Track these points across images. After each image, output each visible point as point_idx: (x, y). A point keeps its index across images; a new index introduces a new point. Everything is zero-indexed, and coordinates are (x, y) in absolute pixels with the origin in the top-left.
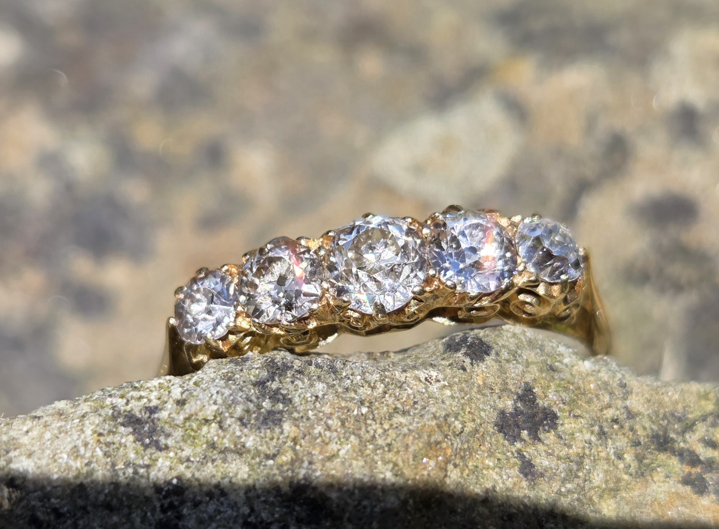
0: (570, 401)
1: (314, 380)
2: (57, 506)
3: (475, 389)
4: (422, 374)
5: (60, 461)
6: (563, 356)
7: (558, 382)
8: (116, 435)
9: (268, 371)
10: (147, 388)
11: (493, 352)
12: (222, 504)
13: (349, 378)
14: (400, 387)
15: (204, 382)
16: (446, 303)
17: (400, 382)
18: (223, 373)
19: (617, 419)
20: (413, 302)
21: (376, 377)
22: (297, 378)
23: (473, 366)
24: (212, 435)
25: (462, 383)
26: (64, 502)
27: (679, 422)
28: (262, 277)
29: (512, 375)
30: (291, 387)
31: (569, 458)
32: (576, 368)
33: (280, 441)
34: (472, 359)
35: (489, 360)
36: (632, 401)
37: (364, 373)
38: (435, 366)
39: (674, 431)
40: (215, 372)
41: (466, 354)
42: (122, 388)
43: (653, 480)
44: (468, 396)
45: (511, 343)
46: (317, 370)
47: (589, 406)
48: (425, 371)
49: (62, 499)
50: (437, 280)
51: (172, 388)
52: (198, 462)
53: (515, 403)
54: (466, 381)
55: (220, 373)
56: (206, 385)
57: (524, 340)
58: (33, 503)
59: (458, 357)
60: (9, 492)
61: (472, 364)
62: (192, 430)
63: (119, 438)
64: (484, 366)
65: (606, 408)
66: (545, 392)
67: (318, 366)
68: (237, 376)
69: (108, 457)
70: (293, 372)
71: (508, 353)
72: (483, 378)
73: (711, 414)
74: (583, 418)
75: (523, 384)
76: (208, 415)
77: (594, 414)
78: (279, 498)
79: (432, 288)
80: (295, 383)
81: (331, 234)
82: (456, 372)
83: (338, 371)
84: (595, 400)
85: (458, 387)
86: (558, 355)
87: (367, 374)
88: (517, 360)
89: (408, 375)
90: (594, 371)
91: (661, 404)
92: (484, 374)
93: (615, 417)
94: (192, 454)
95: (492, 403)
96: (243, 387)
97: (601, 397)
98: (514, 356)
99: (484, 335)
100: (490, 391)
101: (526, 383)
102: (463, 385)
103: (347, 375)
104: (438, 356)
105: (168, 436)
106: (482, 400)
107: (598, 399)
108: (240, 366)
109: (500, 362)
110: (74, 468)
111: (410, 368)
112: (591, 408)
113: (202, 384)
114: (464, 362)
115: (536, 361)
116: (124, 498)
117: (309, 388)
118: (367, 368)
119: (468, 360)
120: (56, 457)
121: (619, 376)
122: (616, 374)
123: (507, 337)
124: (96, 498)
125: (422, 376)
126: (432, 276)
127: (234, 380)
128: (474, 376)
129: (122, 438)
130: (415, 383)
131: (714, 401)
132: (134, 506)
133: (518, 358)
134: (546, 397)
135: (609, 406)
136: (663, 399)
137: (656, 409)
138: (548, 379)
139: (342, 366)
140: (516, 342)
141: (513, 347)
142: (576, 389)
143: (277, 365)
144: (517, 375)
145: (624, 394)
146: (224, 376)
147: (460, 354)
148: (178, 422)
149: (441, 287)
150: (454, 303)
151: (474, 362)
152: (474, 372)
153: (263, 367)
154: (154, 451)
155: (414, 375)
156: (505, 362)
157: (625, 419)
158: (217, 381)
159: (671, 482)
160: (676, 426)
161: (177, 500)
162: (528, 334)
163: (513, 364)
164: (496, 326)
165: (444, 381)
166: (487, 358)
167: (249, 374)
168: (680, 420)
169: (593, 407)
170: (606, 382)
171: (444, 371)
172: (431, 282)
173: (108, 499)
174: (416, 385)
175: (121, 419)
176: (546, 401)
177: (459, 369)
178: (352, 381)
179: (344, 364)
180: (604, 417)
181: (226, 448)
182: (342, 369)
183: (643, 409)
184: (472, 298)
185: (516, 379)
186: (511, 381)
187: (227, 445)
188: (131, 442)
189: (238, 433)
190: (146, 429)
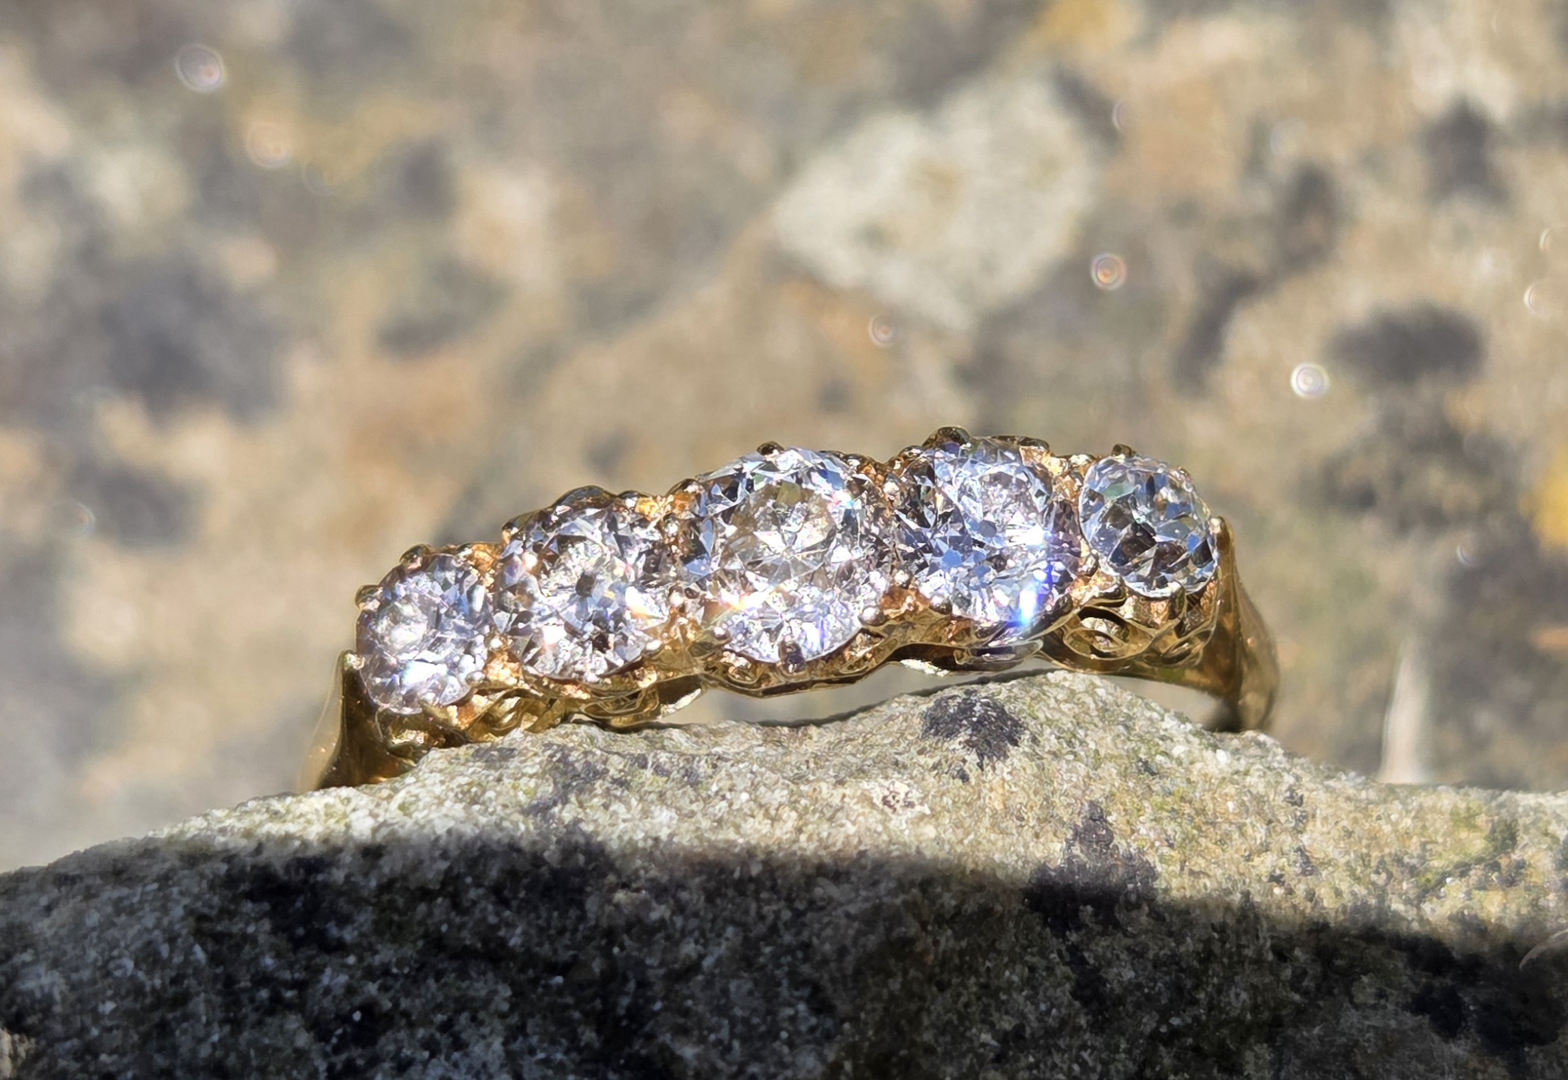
0: (1184, 840)
1: (652, 802)
2: (113, 1069)
3: (987, 821)
4: (878, 789)
5: (118, 973)
6: (1172, 740)
7: (1159, 799)
8: (236, 919)
9: (555, 783)
10: (301, 815)
11: (1026, 737)
12: (456, 1065)
13: (724, 798)
14: (831, 819)
15: (421, 804)
16: (929, 638)
17: (831, 807)
18: (460, 786)
19: (1281, 876)
20: (860, 638)
21: (780, 795)
22: (616, 797)
23: (982, 770)
24: (436, 920)
25: (960, 808)
26: (126, 1060)
27: (1412, 877)
28: (544, 576)
29: (1065, 786)
30: (603, 818)
31: (1177, 964)
32: (1198, 765)
33: (579, 936)
34: (981, 755)
35: (1017, 756)
36: (1315, 835)
37: (755, 787)
38: (905, 767)
39: (1400, 896)
40: (442, 782)
41: (969, 744)
42: (246, 812)
43: (1352, 1002)
44: (972, 837)
45: (1063, 713)
46: (658, 778)
47: (1223, 850)
48: (882, 781)
49: (123, 1054)
50: (913, 593)
51: (353, 816)
52: (407, 976)
53: (1069, 846)
54: (968, 804)
55: (453, 785)
56: (425, 812)
57: (1092, 706)
58: (62, 1063)
59: (954, 750)
60: (13, 1042)
61: (981, 766)
62: (397, 910)
63: (241, 925)
64: (1006, 770)
65: (1259, 853)
66: (1132, 820)
67: (659, 770)
68: (490, 794)
69: (217, 966)
70: (607, 785)
71: (1058, 738)
72: (1003, 795)
73: (1479, 860)
74: (1209, 876)
75: (1086, 807)
76: (430, 881)
77: (1234, 868)
78: (574, 1055)
79: (903, 610)
80: (612, 808)
81: (691, 489)
82: (948, 783)
83: (701, 782)
84: (1236, 836)
85: (951, 818)
86: (1163, 738)
87: (762, 789)
88: (1075, 754)
89: (848, 792)
90: (1237, 772)
91: (1374, 838)
92: (1007, 787)
93: (1278, 872)
94: (394, 960)
95: (1022, 850)
96: (502, 819)
97: (1250, 831)
98: (1069, 743)
99: (1009, 697)
100: (1019, 823)
101: (1093, 805)
102: (962, 813)
103: (720, 789)
104: (910, 744)
105: (344, 920)
106: (1000, 843)
107: (1243, 834)
108: (496, 769)
109: (1041, 758)
110: (148, 989)
111: (851, 775)
112: (1227, 855)
113: (416, 810)
114: (964, 761)
115: (1115, 752)
116: (252, 1053)
117: (640, 819)
118: (762, 775)
119: (972, 757)
120: (112, 965)
121: (1289, 779)
122: (1282, 777)
123: (1057, 700)
124: (194, 1052)
125: (877, 795)
126: (901, 586)
127: (483, 803)
128: (985, 791)
129: (247, 924)
130: (861, 811)
131: (1487, 832)
132: (272, 1068)
133: (1078, 748)
134: (1133, 832)
135: (1265, 848)
136: (1380, 829)
137: (1364, 851)
138: (1139, 793)
139: (710, 771)
140: (1077, 710)
141: (1068, 725)
142: (1198, 814)
143: (574, 769)
144: (1075, 787)
145: (1298, 820)
146: (463, 792)
147: (956, 744)
148: (365, 893)
149: (921, 609)
150: (947, 638)
151: (986, 761)
152: (984, 782)
153: (544, 772)
154: (314, 952)
155: (859, 792)
156: (1049, 757)
157: (1297, 875)
158: (448, 804)
159: (1391, 1007)
160: (1405, 886)
161: (361, 1056)
162: (1101, 692)
163: (1068, 762)
164: (1034, 673)
165: (921, 804)
166: (1012, 750)
167: (515, 788)
168: (1413, 871)
169: (1230, 851)
170: (1262, 796)
171: (923, 779)
172: (899, 597)
173: (219, 1054)
174: (863, 814)
175: (247, 883)
176: (1134, 841)
177: (954, 778)
178: (731, 805)
179: (715, 766)
180: (1254, 872)
181: (465, 947)
182: (711, 777)
183: (1337, 851)
184: (984, 633)
185: (1073, 796)
186: (1063, 798)
187: (468, 942)
188: (265, 932)
189: (492, 919)
190: (299, 904)
